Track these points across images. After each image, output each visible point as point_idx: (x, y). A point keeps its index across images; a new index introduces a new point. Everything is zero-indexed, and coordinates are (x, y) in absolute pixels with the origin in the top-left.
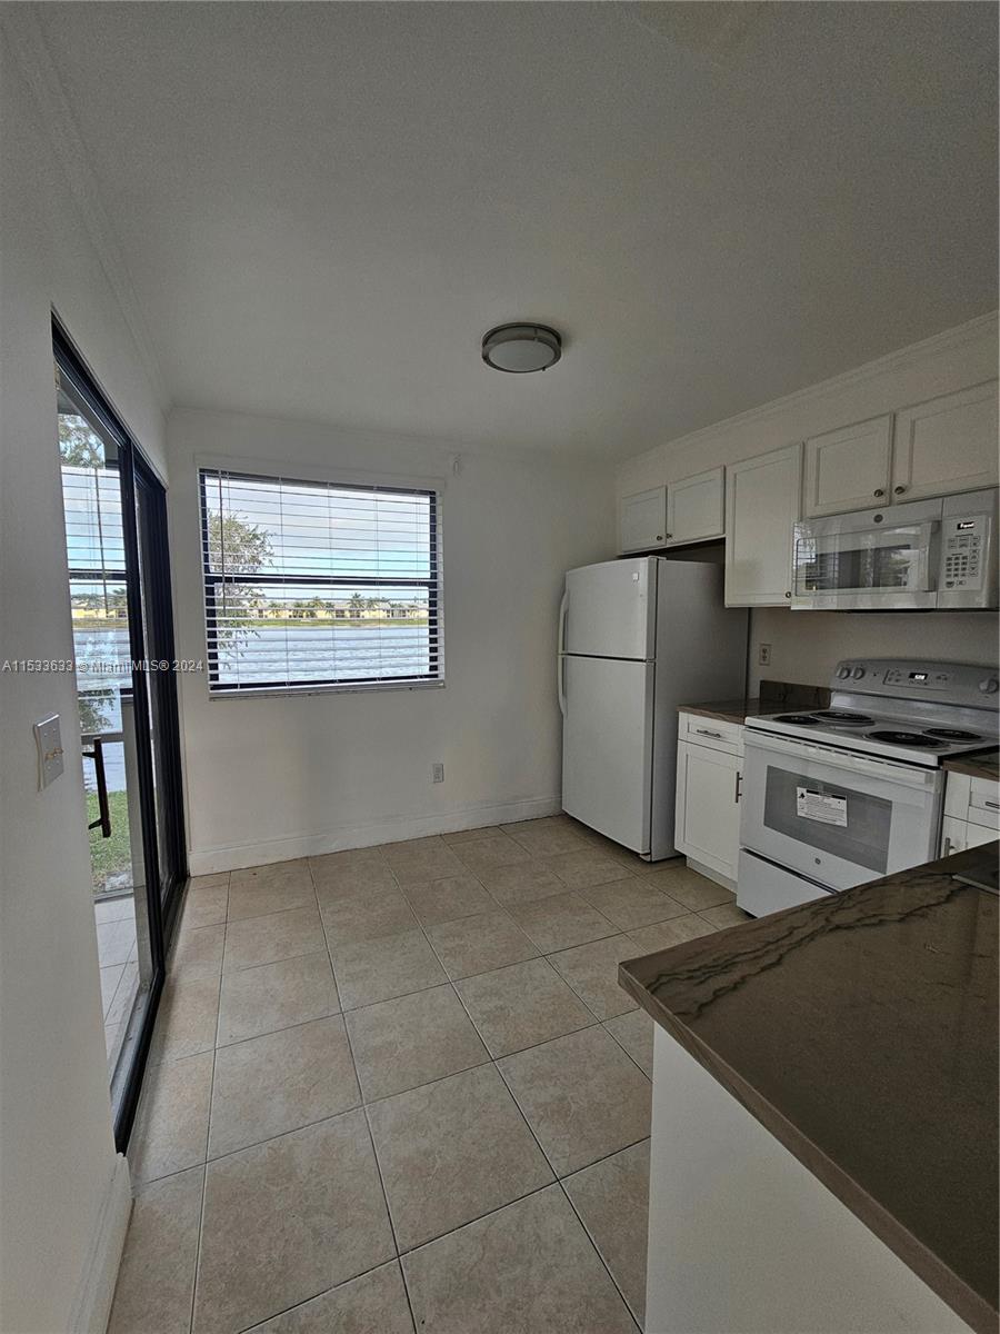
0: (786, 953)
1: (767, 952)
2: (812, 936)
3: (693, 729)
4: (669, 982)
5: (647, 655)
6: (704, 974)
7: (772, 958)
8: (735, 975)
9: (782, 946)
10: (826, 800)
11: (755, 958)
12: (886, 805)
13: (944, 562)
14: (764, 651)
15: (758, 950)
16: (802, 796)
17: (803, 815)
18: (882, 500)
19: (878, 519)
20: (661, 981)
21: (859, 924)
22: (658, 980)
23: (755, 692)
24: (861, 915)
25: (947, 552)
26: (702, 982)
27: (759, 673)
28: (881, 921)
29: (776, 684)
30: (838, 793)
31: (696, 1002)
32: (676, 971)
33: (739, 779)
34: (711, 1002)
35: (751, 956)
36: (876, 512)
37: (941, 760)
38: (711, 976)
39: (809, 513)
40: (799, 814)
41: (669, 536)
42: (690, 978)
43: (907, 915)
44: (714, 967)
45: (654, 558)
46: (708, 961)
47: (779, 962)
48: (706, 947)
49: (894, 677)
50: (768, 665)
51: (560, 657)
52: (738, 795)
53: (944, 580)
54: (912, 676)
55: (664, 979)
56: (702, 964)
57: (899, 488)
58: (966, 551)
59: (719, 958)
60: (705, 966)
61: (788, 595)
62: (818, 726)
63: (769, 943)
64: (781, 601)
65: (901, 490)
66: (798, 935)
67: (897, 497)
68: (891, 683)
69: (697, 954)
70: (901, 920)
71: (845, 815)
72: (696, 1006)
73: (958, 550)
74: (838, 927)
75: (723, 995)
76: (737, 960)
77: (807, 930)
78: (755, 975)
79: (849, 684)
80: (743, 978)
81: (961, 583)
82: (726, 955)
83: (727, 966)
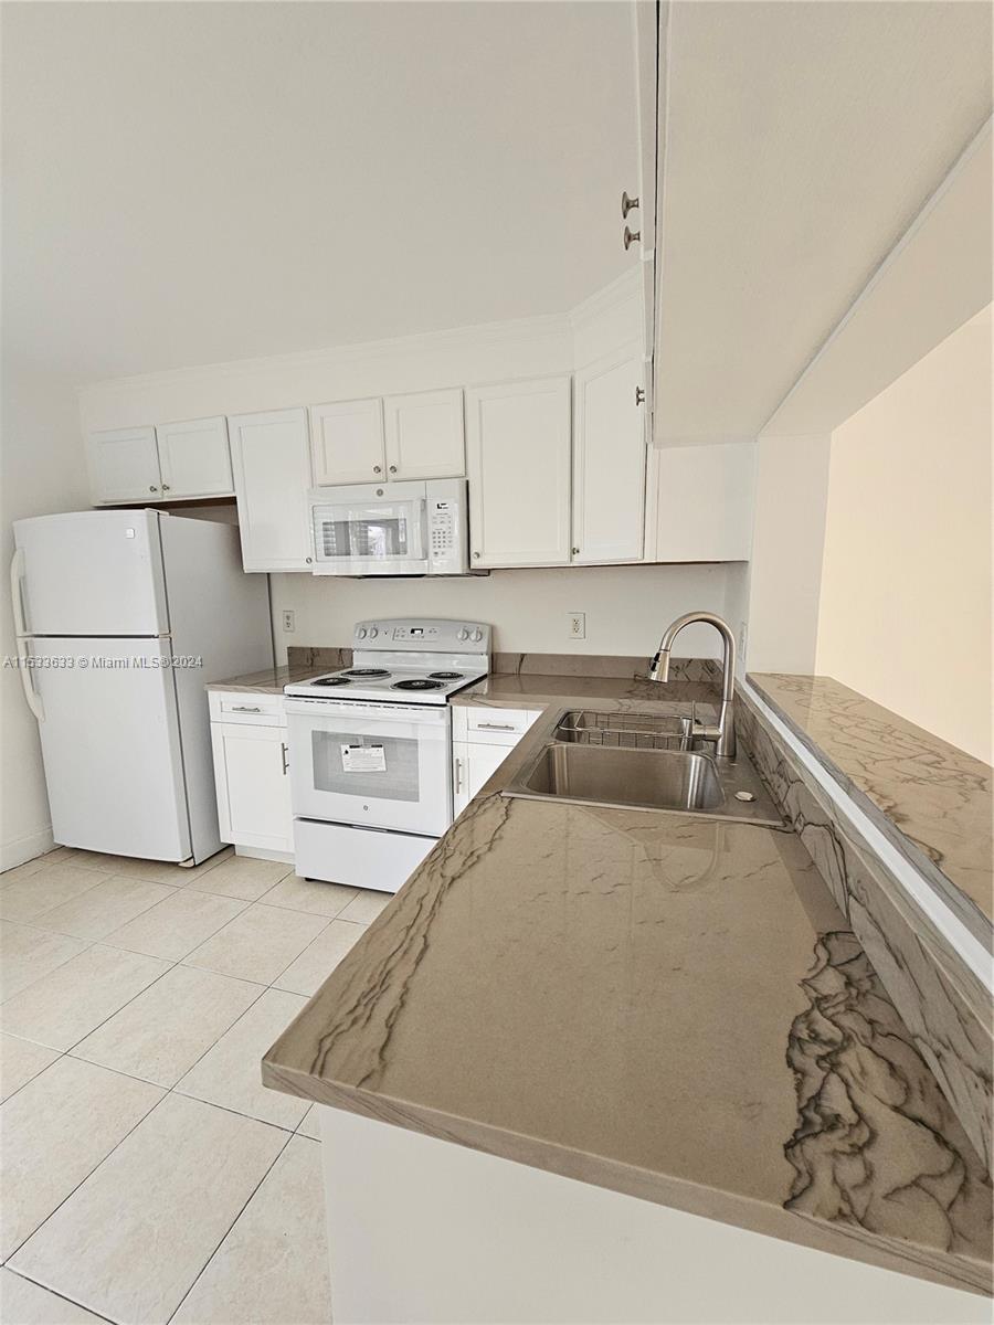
0: (427, 931)
1: (412, 939)
2: (439, 900)
3: (228, 707)
4: (333, 1044)
5: (160, 629)
6: (366, 1005)
7: (420, 942)
8: (395, 990)
9: (421, 924)
10: (367, 751)
11: (405, 953)
12: (414, 743)
13: (431, 536)
14: (288, 618)
15: (404, 942)
16: (347, 752)
17: (349, 770)
18: (380, 476)
19: (380, 493)
20: (324, 1050)
21: (465, 868)
22: (320, 1051)
23: (283, 660)
24: (463, 858)
25: (432, 528)
26: (369, 1018)
27: (284, 641)
28: (478, 857)
29: (302, 650)
30: (377, 743)
31: (374, 1051)
32: (335, 1023)
33: (284, 750)
34: (389, 1038)
35: (400, 954)
36: (379, 486)
37: (448, 697)
38: (374, 1005)
39: (320, 479)
40: (345, 770)
41: (166, 488)
42: (354, 1022)
43: (492, 841)
44: (372, 989)
45: (154, 512)
46: (364, 987)
47: (426, 946)
48: (354, 969)
49: (401, 633)
50: (292, 631)
51: (21, 643)
52: (285, 766)
53: (431, 551)
54: (413, 631)
55: (327, 1044)
56: (359, 992)
57: (392, 467)
58: (444, 527)
59: (372, 976)
60: (364, 995)
61: (309, 560)
62: (350, 685)
63: (409, 928)
64: (303, 567)
65: (393, 469)
66: (428, 903)
67: (392, 476)
68: (400, 638)
69: (349, 984)
70: (490, 849)
71: (384, 760)
72: (376, 1058)
73: (440, 526)
74: (453, 879)
75: (396, 1019)
76: (389, 967)
77: (433, 896)
78: (413, 975)
79: (368, 643)
80: (405, 985)
81: (443, 553)
82: (376, 968)
83: (383, 983)
